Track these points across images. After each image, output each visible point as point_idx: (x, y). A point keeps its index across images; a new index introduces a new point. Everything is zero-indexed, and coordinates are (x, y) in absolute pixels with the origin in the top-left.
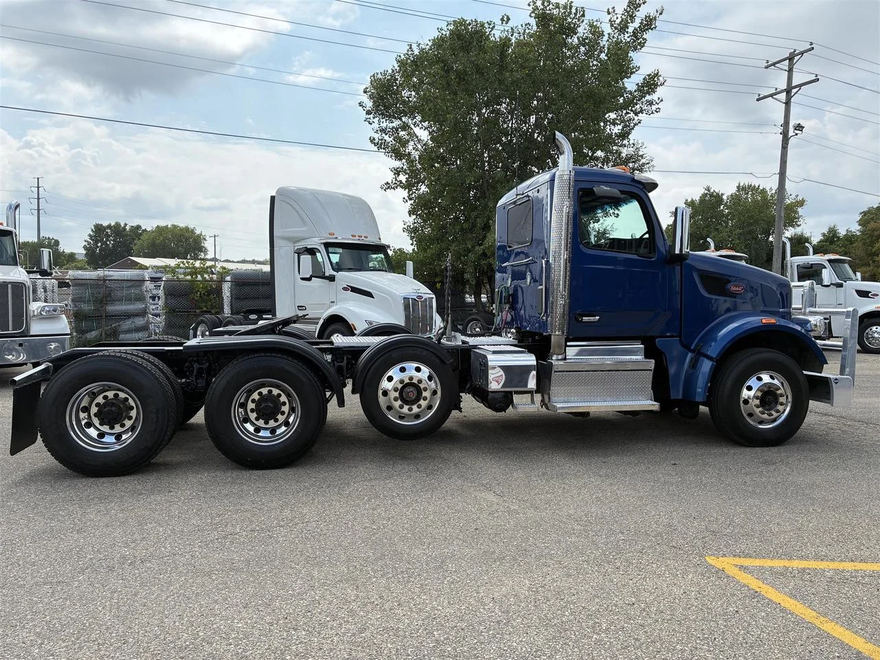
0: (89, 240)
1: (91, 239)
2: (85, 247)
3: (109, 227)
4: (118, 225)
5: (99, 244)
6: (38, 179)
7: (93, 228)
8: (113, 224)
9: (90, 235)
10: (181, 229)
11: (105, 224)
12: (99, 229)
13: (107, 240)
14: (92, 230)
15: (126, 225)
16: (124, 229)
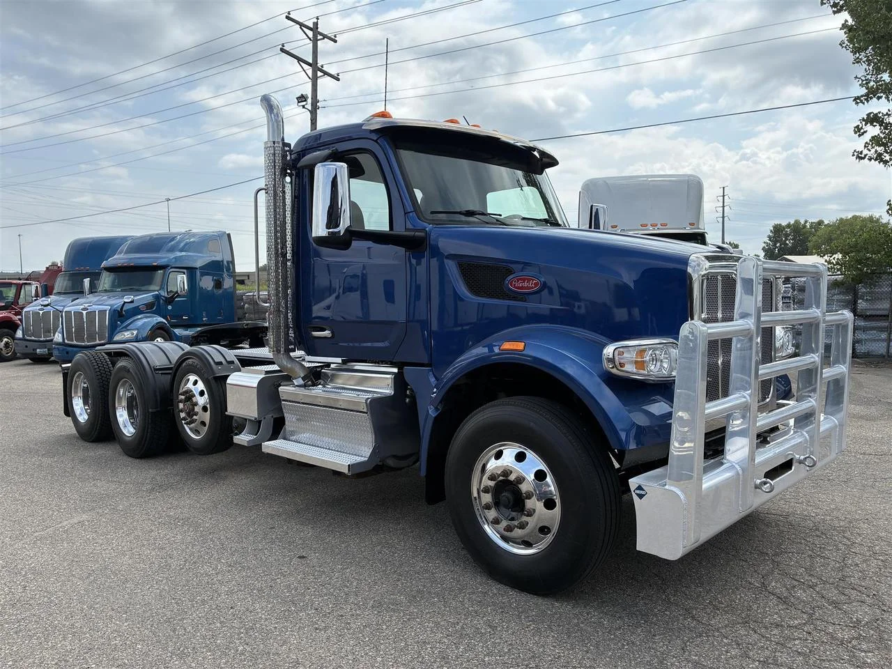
0: (768, 242)
1: (770, 240)
2: (764, 249)
3: (789, 226)
4: (797, 222)
5: (778, 245)
6: (724, 188)
7: (772, 229)
8: (792, 222)
9: (769, 237)
10: (864, 220)
11: (784, 223)
12: (778, 230)
13: (786, 239)
14: (771, 231)
15: (806, 222)
16: (804, 226)
